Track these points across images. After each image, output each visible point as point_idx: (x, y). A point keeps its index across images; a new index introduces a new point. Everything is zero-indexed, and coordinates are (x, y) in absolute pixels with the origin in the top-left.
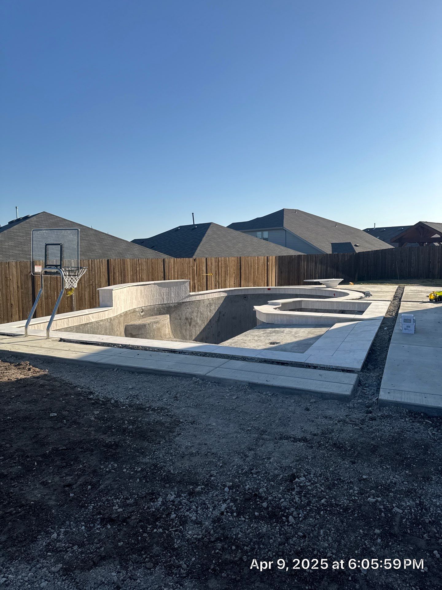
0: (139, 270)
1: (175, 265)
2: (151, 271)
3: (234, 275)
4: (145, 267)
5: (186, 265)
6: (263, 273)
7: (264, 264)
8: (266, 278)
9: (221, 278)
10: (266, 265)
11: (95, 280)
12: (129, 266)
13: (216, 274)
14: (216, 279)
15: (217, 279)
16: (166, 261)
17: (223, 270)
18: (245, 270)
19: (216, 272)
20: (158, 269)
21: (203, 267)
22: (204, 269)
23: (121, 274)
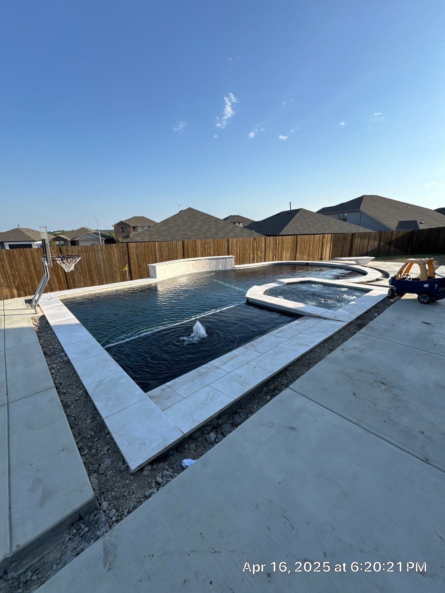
0: (208, 247)
1: (237, 243)
2: (217, 248)
3: (290, 250)
4: (212, 245)
5: (247, 243)
6: (318, 247)
7: (320, 241)
8: (320, 252)
9: (278, 252)
11: (173, 255)
12: (199, 245)
13: (273, 249)
14: (273, 252)
15: (275, 253)
16: (230, 241)
17: (280, 246)
18: (301, 246)
20: (223, 246)
21: (262, 244)
22: (263, 245)
23: (193, 251)
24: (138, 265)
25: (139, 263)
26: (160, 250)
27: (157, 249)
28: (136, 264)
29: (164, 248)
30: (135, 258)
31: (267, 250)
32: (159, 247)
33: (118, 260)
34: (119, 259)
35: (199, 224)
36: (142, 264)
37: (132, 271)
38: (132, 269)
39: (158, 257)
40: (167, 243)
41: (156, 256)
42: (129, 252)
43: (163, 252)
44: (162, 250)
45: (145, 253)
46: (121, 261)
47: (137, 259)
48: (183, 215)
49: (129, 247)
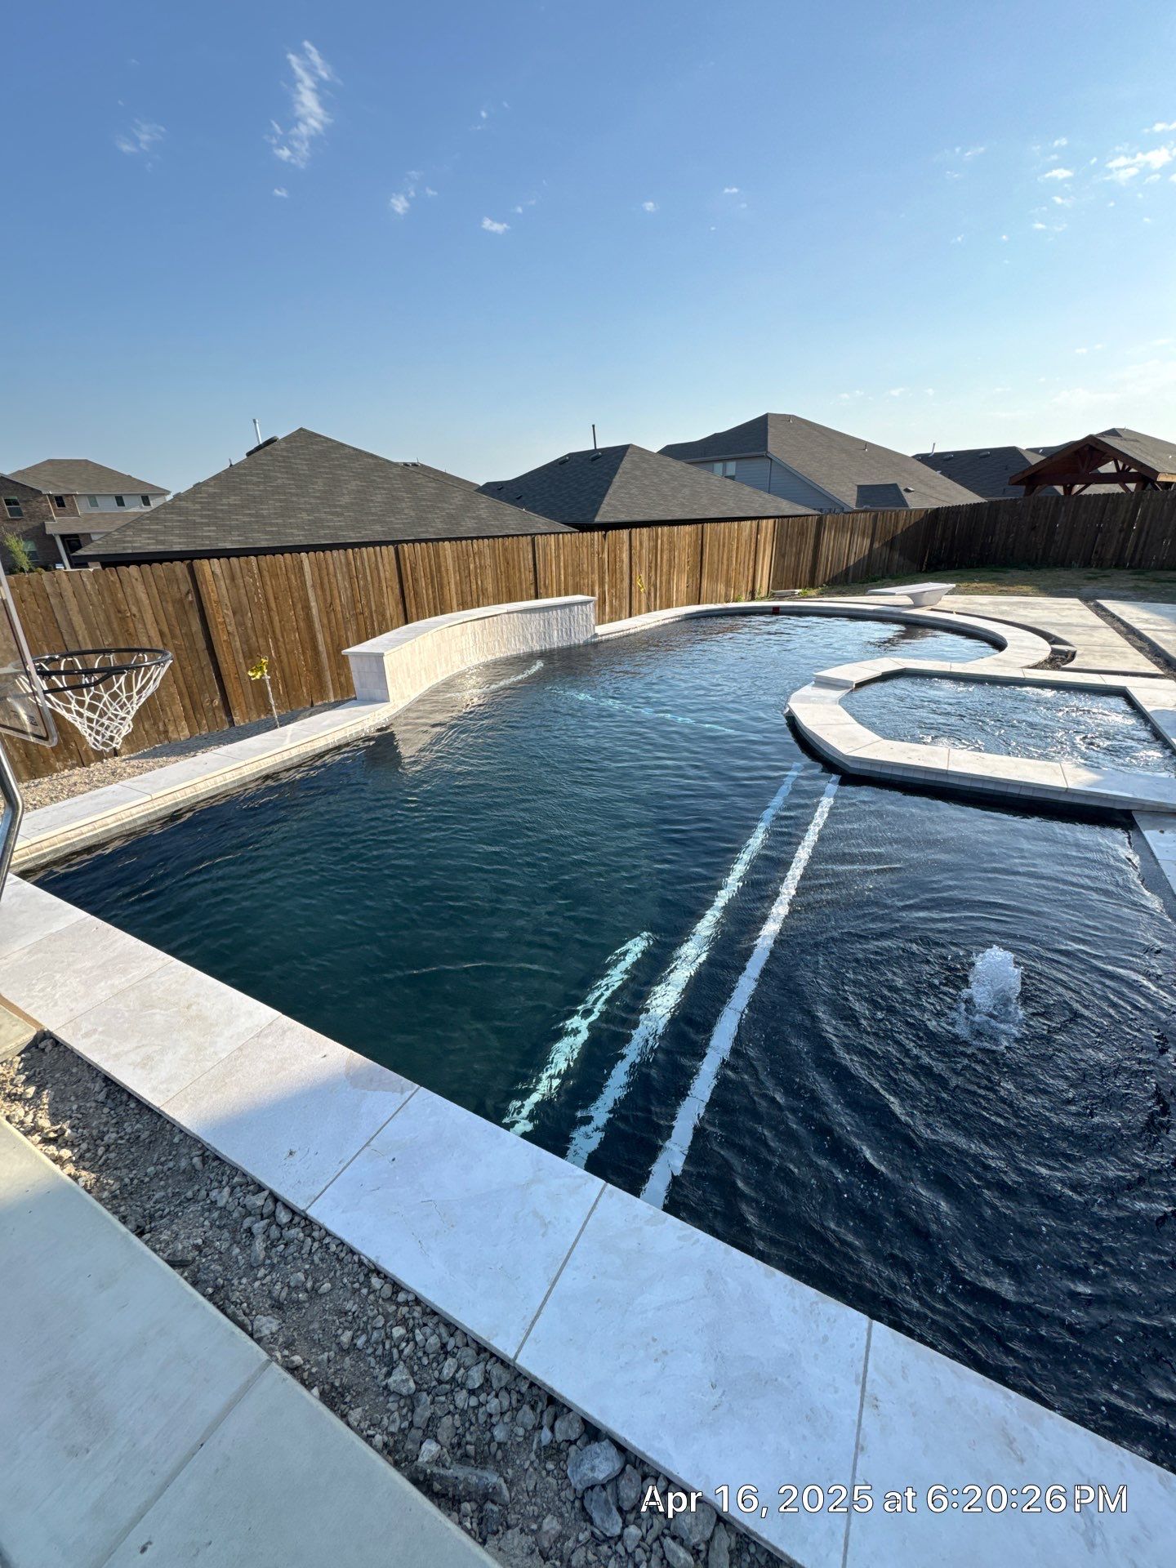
0: (476, 568)
1: (559, 552)
2: (502, 569)
3: (687, 568)
4: (488, 561)
5: (585, 550)
6: (747, 559)
7: (751, 539)
8: (751, 570)
10: (754, 540)
11: (369, 601)
12: (450, 561)
13: (650, 567)
17: (665, 557)
18: (711, 555)
19: (650, 563)
20: (520, 564)
21: (621, 552)
22: (625, 556)
23: (432, 582)
24: (245, 646)
25: (247, 641)
26: (322, 584)
27: (309, 583)
28: (238, 643)
29: (335, 576)
30: (230, 619)
31: (636, 569)
32: (317, 574)
33: (162, 634)
34: (166, 629)
35: (353, 485)
36: (261, 641)
37: (224, 672)
38: (223, 666)
39: (315, 611)
40: (342, 557)
41: (307, 608)
42: (205, 598)
43: (331, 591)
44: (327, 586)
45: (267, 600)
46: (173, 637)
47: (240, 624)
48: (285, 454)
49: (199, 578)
